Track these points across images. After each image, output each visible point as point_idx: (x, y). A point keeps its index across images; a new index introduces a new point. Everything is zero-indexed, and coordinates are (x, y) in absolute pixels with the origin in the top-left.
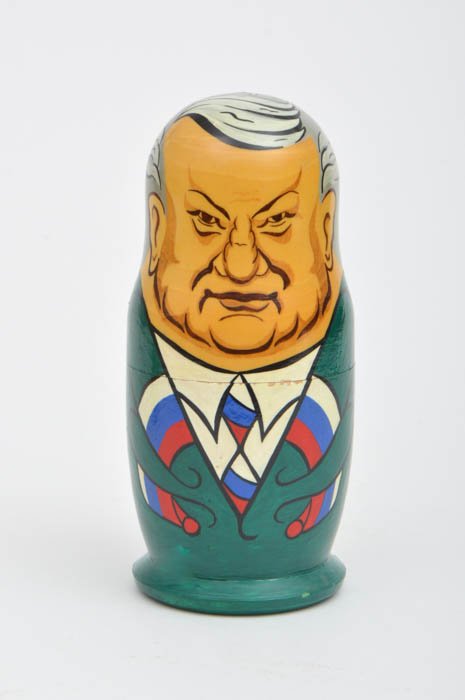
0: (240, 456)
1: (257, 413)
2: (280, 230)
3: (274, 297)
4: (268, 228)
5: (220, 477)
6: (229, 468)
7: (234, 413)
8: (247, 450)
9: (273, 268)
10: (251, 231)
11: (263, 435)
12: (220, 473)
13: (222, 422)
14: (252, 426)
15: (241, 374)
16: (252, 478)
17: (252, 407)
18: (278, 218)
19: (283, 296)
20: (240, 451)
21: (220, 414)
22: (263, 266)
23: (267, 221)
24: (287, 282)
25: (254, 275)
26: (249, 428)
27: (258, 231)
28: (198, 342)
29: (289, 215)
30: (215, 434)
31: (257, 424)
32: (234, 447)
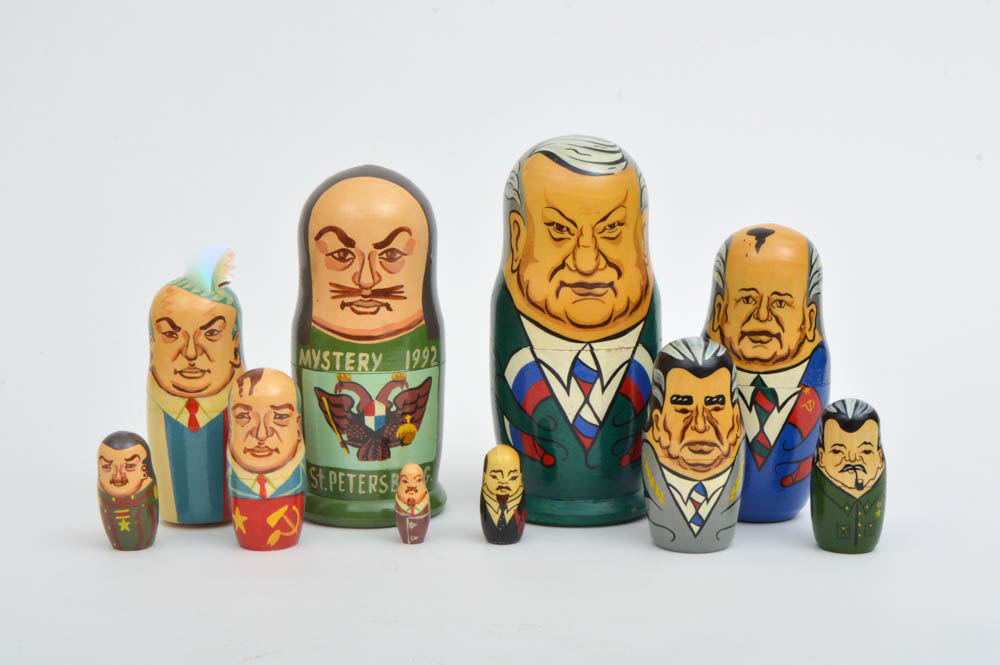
0: (586, 405)
1: (599, 373)
2: (613, 235)
3: (611, 285)
4: (605, 234)
5: (571, 421)
6: (578, 415)
7: (581, 372)
8: (591, 401)
9: (610, 264)
10: (593, 236)
11: (604, 389)
12: (571, 418)
13: (573, 380)
14: (595, 382)
15: (589, 343)
16: (595, 422)
17: (595, 368)
18: (612, 226)
19: (618, 284)
20: (587, 401)
21: (571, 374)
22: (603, 263)
23: (605, 229)
24: (620, 274)
25: (596, 269)
26: (593, 384)
27: (598, 236)
28: (557, 321)
29: (621, 224)
30: (567, 389)
31: (598, 381)
32: (581, 398)
